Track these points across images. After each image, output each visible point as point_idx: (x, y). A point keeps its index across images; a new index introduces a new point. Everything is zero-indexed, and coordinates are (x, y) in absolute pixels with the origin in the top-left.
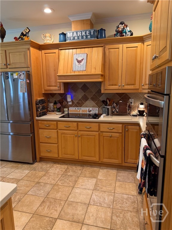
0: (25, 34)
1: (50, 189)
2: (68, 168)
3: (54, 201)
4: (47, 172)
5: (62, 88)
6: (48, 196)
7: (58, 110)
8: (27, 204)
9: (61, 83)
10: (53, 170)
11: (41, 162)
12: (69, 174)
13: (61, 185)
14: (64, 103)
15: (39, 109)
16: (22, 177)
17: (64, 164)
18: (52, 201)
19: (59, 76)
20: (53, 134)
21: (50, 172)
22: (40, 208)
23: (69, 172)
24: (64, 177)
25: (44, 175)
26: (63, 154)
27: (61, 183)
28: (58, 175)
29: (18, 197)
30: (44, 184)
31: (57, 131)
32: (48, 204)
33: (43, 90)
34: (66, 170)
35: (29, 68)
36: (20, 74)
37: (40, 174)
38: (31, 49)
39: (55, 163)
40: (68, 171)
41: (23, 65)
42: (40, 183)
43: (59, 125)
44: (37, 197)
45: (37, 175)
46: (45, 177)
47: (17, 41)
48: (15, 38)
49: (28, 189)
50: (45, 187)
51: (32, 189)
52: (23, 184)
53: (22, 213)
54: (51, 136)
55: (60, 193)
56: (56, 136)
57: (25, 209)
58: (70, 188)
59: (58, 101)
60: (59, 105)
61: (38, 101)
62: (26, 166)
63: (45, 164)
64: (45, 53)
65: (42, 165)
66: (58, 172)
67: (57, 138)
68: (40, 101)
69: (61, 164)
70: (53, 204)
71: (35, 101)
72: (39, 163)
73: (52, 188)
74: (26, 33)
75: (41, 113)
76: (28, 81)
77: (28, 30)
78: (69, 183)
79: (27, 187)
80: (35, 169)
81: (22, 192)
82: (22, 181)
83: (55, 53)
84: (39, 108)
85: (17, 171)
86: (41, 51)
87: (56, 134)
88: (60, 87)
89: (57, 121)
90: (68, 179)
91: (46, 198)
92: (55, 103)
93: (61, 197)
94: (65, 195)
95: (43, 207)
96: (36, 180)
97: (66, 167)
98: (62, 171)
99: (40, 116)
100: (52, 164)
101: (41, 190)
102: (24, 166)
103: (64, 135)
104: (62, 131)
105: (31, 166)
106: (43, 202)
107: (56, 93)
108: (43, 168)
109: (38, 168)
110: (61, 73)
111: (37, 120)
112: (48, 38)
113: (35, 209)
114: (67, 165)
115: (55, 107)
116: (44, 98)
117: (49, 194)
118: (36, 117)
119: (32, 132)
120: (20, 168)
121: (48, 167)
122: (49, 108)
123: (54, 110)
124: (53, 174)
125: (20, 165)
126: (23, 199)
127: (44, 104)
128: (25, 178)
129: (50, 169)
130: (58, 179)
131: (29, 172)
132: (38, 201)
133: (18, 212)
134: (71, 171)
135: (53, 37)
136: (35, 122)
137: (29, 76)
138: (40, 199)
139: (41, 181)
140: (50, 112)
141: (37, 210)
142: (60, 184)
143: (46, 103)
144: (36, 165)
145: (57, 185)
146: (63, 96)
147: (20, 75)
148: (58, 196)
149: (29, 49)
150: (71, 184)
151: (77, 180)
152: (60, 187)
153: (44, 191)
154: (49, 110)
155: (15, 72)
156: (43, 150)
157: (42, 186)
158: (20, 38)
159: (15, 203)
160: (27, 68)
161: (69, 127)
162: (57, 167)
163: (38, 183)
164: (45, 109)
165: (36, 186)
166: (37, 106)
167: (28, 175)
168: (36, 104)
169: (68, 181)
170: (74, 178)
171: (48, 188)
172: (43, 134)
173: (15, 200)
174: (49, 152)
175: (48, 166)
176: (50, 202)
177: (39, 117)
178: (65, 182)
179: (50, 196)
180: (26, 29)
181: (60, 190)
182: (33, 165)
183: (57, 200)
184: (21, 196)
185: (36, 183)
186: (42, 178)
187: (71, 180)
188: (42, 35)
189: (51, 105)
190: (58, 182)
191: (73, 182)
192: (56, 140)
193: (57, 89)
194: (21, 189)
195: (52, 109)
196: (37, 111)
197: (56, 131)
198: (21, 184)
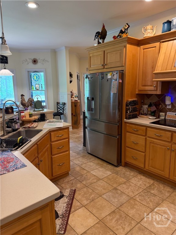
0: (124, 31)
1: (125, 201)
2: (154, 185)
3: (125, 216)
4: (128, 180)
5: (159, 88)
6: (120, 208)
7: (153, 114)
8: (98, 207)
9: (159, 82)
10: (136, 180)
11: (125, 167)
12: (152, 192)
13: (139, 201)
14: (161, 106)
15: (129, 111)
16: (103, 177)
17: (150, 177)
18: (123, 215)
19: (155, 74)
20: (141, 140)
21: (132, 182)
22: (108, 217)
23: (153, 189)
24: (145, 192)
25: (125, 183)
26: (150, 165)
27: (140, 199)
28: (140, 188)
29: (93, 196)
30: (121, 193)
31: (146, 139)
32: (118, 216)
33: (137, 90)
34: (150, 186)
35: (123, 67)
36: (114, 73)
37: (121, 180)
38: (128, 46)
39: (140, 174)
40: (153, 187)
41: (118, 65)
42: (118, 189)
43: (148, 132)
44: (109, 204)
45: (117, 180)
46: (124, 185)
47: (115, 40)
48: (114, 37)
49: (104, 191)
50: (121, 196)
51: (108, 194)
52: (102, 184)
53: (91, 213)
54: (138, 142)
55: (135, 210)
56: (144, 144)
57: (94, 211)
58: (148, 210)
59: (153, 103)
60: (154, 108)
61: (128, 102)
62: (110, 167)
63: (130, 171)
64: (144, 49)
65: (126, 171)
66: (141, 185)
67: (144, 145)
68: (131, 102)
69: (146, 177)
70: (123, 219)
71: (125, 102)
72: (123, 168)
73: (128, 200)
74: (125, 29)
75: (130, 115)
76: (121, 81)
77: (127, 26)
78: (149, 203)
79: (104, 189)
80: (117, 173)
81: (98, 192)
82: (102, 181)
83: (156, 47)
84: (128, 109)
85: (101, 170)
86: (140, 47)
87: (144, 142)
88: (157, 87)
89: (147, 127)
90: (149, 198)
91: (117, 209)
92: (150, 105)
93: (133, 216)
94: (139, 215)
95: (111, 217)
96: (115, 186)
97: (152, 182)
98: (145, 185)
99: (129, 118)
100: (136, 173)
101: (116, 198)
102: (108, 166)
103: (153, 144)
104: (151, 139)
105: (115, 168)
106: (114, 212)
107: (153, 94)
108: (126, 175)
109: (121, 173)
110: (158, 70)
111: (125, 122)
112: (149, 31)
113: (103, 215)
114: (153, 180)
115: (149, 109)
116: (137, 99)
117: (122, 206)
118: (125, 119)
119: (120, 134)
120: (104, 167)
121: (131, 176)
122: (142, 110)
123: (148, 113)
124: (134, 185)
125: (105, 164)
126: (97, 200)
127: (136, 106)
128: (105, 178)
129: (133, 179)
130: (137, 193)
131: (111, 174)
132: (109, 209)
133: (88, 211)
134: (156, 188)
135: (155, 29)
136: (123, 124)
137: (122, 75)
138: (111, 207)
139: (119, 188)
140: (143, 115)
141: (105, 219)
142: (138, 199)
143: (138, 104)
144: (120, 169)
145: (134, 199)
146: (161, 98)
147: (114, 75)
148: (132, 212)
149: (125, 47)
150: (151, 205)
151: (160, 204)
152: (137, 203)
153: (119, 200)
154: (141, 113)
155: (109, 72)
156: (129, 156)
157: (117, 193)
158: (118, 36)
159: (89, 200)
160: (121, 67)
161: (160, 136)
162: (141, 178)
163: (116, 189)
164: (137, 111)
165: (112, 192)
166: (127, 107)
167: (109, 177)
168: (127, 106)
169: (149, 200)
170: (157, 199)
171: (124, 198)
172: (130, 138)
173: (89, 197)
174: (134, 159)
175: (132, 174)
176: (121, 216)
177: (127, 119)
178: (145, 199)
179: (123, 209)
180: (126, 25)
181: (136, 206)
182: (117, 168)
183: (128, 217)
184: (96, 196)
185: (113, 188)
186: (121, 186)
187: (152, 200)
188: (143, 29)
189: (145, 107)
190: (137, 196)
191: (154, 204)
192: (144, 148)
193: (153, 89)
194: (97, 189)
195: (145, 111)
196: (126, 112)
197: (145, 137)
198: (100, 184)
